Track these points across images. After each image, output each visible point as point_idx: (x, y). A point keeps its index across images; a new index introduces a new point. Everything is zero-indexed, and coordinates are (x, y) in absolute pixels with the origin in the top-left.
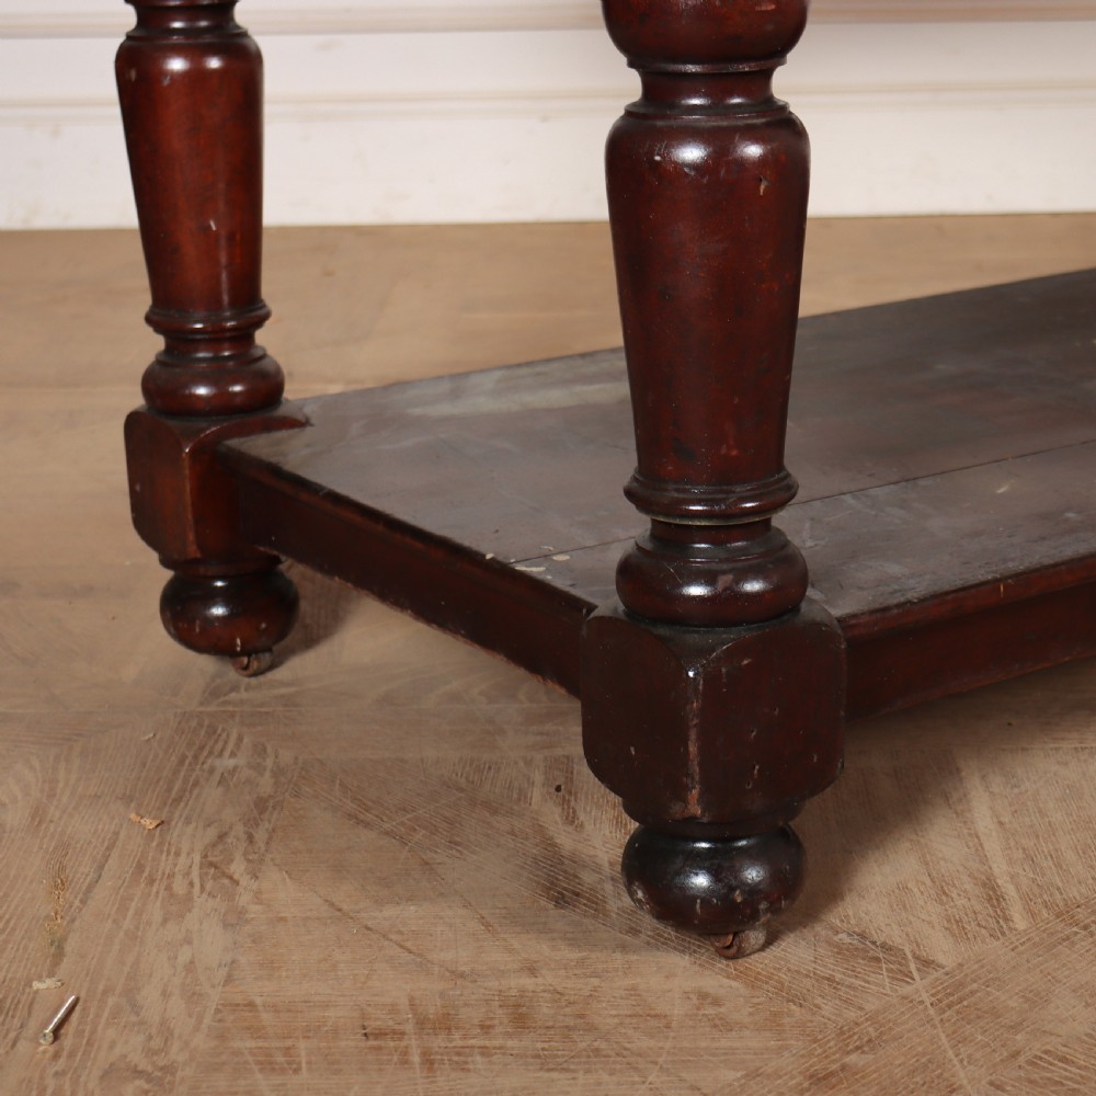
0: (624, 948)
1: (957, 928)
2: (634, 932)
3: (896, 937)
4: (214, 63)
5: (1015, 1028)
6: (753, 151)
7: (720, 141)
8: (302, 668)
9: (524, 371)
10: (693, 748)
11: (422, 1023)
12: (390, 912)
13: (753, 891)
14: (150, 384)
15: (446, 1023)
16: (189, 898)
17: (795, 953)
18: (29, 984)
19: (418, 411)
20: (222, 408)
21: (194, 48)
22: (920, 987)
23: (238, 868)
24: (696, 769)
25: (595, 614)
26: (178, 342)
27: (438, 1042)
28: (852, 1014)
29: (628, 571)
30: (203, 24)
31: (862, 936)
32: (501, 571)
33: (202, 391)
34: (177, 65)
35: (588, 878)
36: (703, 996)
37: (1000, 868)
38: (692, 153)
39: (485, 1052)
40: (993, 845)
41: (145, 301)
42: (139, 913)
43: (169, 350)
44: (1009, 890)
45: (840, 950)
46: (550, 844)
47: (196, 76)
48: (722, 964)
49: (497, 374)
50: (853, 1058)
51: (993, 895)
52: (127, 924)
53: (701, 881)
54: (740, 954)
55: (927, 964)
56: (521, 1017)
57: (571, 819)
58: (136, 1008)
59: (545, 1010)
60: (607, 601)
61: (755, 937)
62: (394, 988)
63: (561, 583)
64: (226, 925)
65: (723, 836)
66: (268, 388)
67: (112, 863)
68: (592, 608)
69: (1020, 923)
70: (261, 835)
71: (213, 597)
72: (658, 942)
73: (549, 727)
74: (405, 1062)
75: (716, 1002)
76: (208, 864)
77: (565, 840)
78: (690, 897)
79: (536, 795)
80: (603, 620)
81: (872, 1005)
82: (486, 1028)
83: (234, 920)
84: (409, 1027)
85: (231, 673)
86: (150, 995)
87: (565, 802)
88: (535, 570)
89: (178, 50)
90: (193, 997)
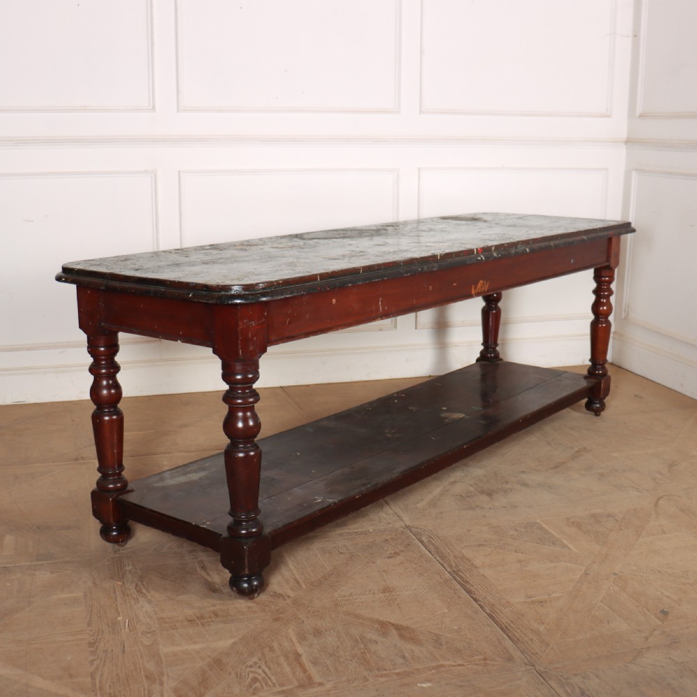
0: (230, 599)
1: (292, 589)
2: (231, 596)
3: (281, 592)
4: (115, 417)
5: (308, 607)
6: (252, 453)
7: (247, 453)
8: (131, 543)
9: (173, 471)
10: (246, 561)
11: (198, 618)
12: (181, 597)
13: (256, 586)
14: (98, 483)
15: (202, 617)
16: (138, 598)
17: (263, 597)
18: (117, 618)
19: (156, 485)
20: (116, 489)
21: (110, 414)
22: (289, 601)
23: (144, 591)
24: (247, 565)
25: (223, 536)
26: (105, 476)
27: (203, 621)
28: (278, 608)
29: (229, 528)
30: (112, 410)
31: (275, 592)
32: (197, 527)
33: (111, 486)
34: (107, 418)
35: (217, 586)
36: (249, 607)
37: (297, 576)
38: (241, 455)
39: (212, 622)
40: (295, 572)
41: (97, 465)
42: (129, 603)
43: (102, 476)
44: (300, 581)
45: (271, 596)
46: (206, 580)
47: (111, 421)
48: (250, 601)
49: (168, 472)
50: (280, 615)
51: (297, 582)
52: (128, 605)
53: (246, 585)
54: (254, 598)
55: (289, 597)
56: (216, 615)
57: (208, 574)
58: (141, 621)
59: (220, 613)
60: (225, 534)
61: (256, 595)
62: (190, 612)
63: (211, 529)
64: (149, 603)
65: (249, 577)
66: (125, 484)
67: (117, 592)
68: (221, 535)
69: (304, 587)
70: (145, 584)
71: (114, 531)
72: (236, 598)
73: (194, 554)
74: (198, 625)
75: (252, 608)
76: (137, 591)
77: (209, 579)
78: (245, 589)
79: (198, 569)
80: (224, 538)
81: (281, 606)
82: (210, 617)
83: (150, 602)
84: (196, 619)
85: (117, 547)
86: (141, 618)
87: (205, 571)
88: (204, 526)
89: (107, 416)
90: (150, 618)
